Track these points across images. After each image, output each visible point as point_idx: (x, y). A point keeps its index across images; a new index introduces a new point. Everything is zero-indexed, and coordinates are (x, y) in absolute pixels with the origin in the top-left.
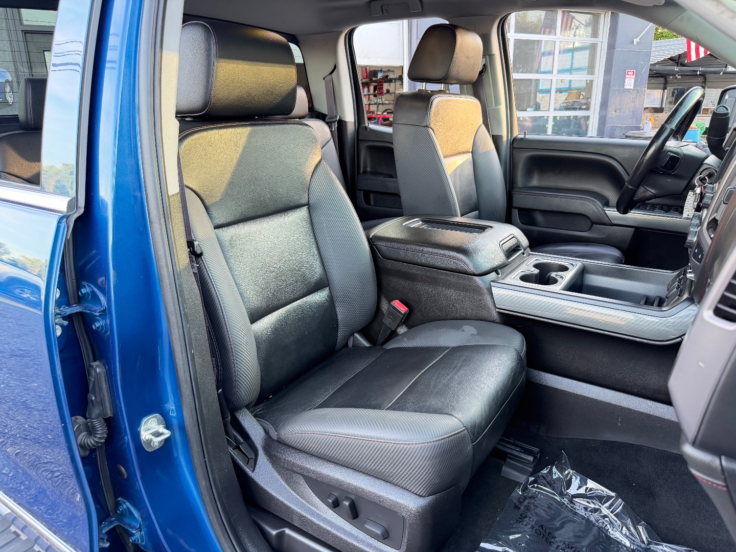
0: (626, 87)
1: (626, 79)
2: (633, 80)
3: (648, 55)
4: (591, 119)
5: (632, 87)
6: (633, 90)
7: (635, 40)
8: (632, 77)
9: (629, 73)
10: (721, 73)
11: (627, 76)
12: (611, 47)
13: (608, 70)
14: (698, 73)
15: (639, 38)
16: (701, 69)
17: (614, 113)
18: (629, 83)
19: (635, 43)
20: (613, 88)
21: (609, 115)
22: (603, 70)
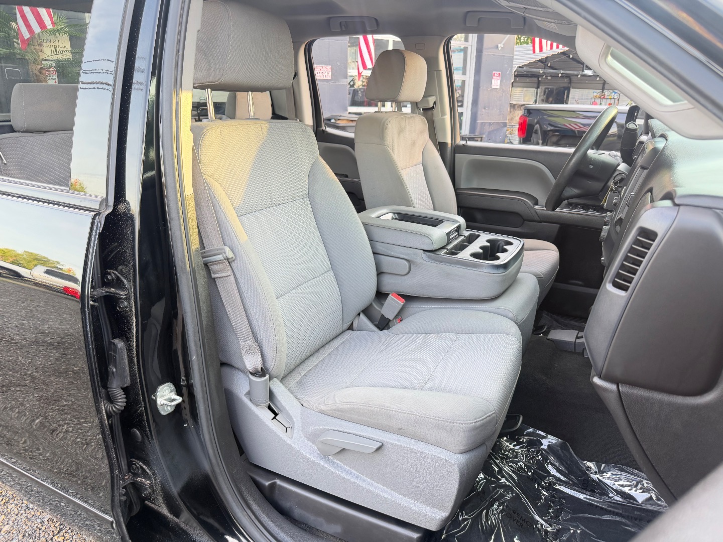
0: (493, 87)
1: (493, 81)
2: (499, 82)
3: (511, 59)
4: (464, 114)
5: (498, 87)
6: (499, 89)
7: (499, 45)
8: (498, 78)
9: (495, 74)
10: (579, 76)
11: (494, 77)
12: (479, 51)
13: (478, 71)
14: (560, 75)
15: (503, 42)
16: (562, 72)
17: (483, 110)
18: (496, 83)
19: (500, 49)
20: (481, 88)
21: (479, 112)
22: (474, 71)
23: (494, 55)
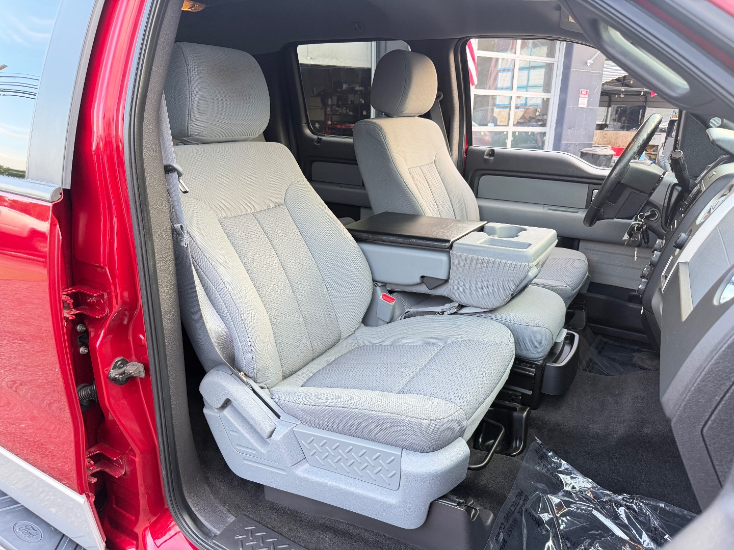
0: (580, 106)
1: (580, 99)
2: (587, 99)
3: (601, 76)
4: (547, 135)
6: (586, 108)
7: (589, 61)
8: (586, 96)
9: (583, 92)
11: (581, 95)
12: (567, 68)
13: (564, 88)
15: (592, 59)
17: (568, 130)
18: (583, 102)
19: (589, 65)
20: (568, 106)
21: (564, 132)
22: (559, 89)
23: (582, 72)
